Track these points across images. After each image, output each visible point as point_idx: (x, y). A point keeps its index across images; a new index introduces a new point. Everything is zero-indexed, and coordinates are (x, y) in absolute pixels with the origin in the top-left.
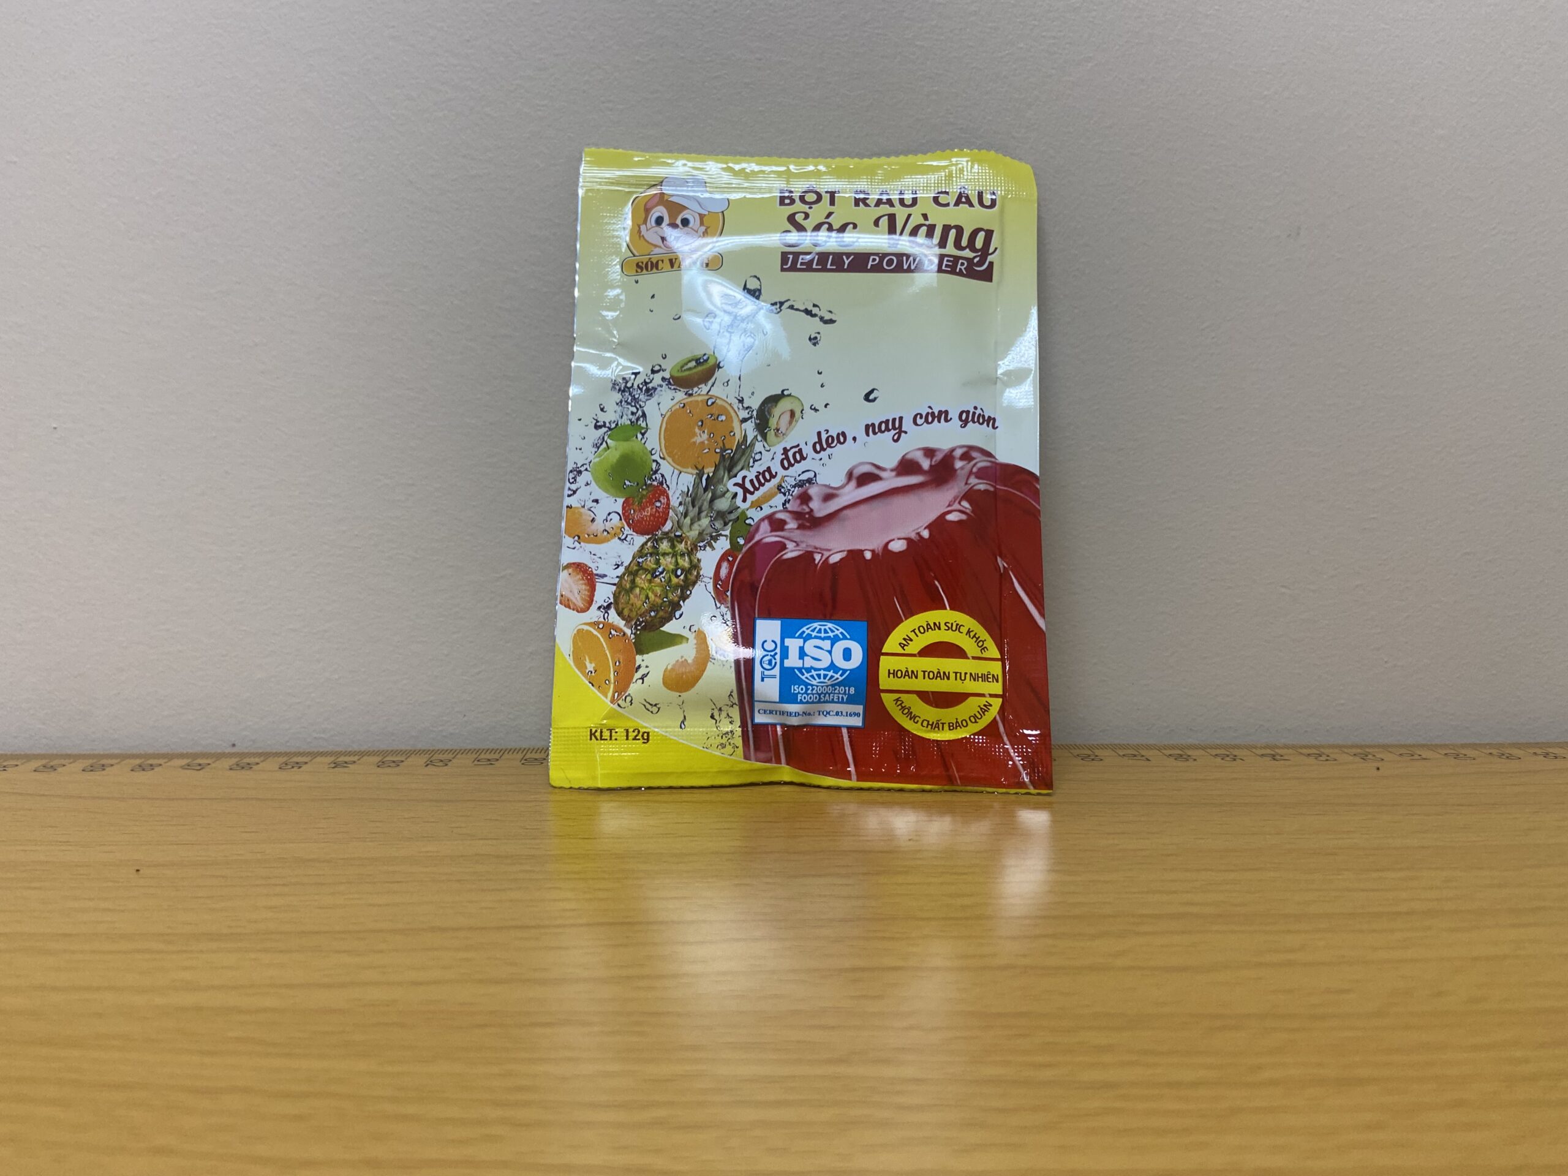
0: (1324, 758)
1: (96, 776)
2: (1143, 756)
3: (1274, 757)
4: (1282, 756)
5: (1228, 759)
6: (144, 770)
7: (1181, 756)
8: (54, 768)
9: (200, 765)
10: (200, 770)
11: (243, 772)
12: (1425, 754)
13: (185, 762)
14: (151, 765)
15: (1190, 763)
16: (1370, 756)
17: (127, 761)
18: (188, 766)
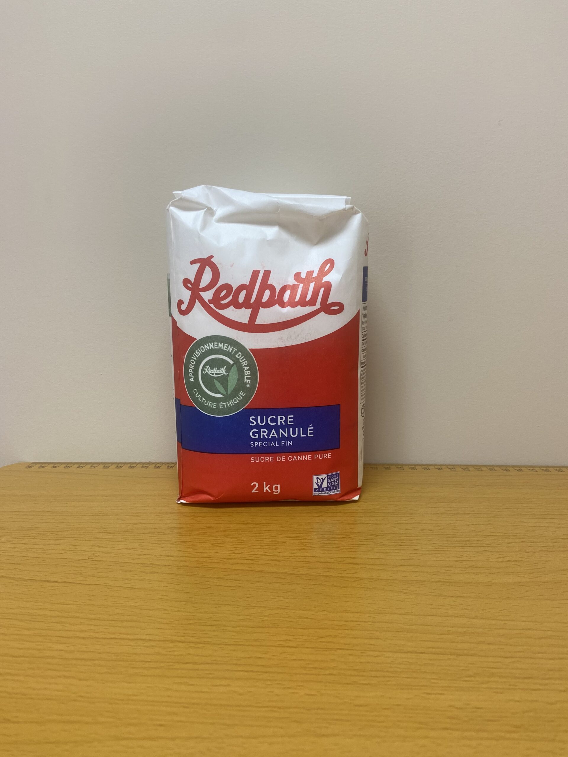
0: (453, 470)
1: (120, 470)
2: (403, 468)
3: (439, 469)
4: (442, 468)
5: (426, 469)
6: (132, 468)
7: (413, 468)
8: (107, 467)
9: (146, 467)
10: (147, 468)
11: (158, 469)
12: (483, 468)
13: (141, 465)
14: (133, 466)
15: (415, 471)
16: (467, 469)
17: (125, 465)
18: (143, 467)
